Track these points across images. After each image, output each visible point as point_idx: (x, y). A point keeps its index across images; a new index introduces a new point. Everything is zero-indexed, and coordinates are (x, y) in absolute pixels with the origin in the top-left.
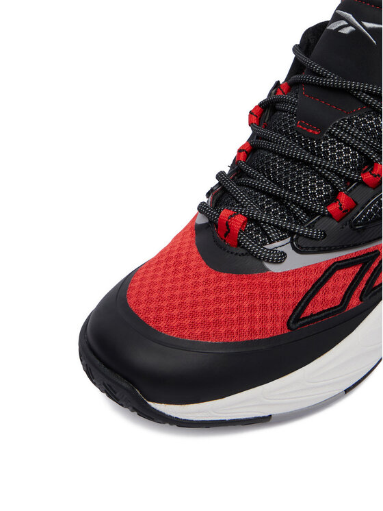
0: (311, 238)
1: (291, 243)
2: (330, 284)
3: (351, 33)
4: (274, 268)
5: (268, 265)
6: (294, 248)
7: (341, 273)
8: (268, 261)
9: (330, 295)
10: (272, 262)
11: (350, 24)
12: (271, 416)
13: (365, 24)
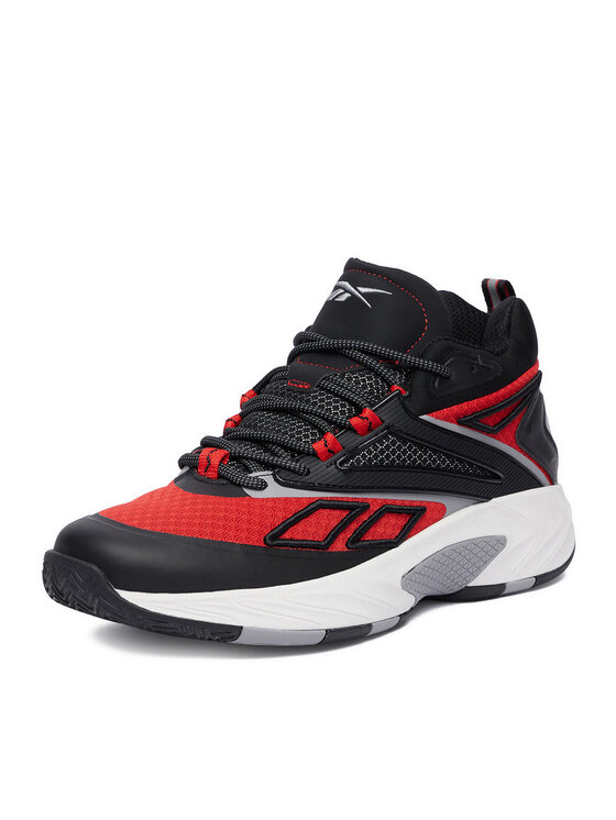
0: (293, 471)
1: (274, 475)
2: (312, 519)
3: (348, 299)
4: (253, 494)
5: (247, 491)
6: (276, 480)
7: (325, 512)
8: (247, 487)
9: (313, 530)
10: (252, 488)
11: (346, 291)
12: (242, 628)
13: (359, 288)
